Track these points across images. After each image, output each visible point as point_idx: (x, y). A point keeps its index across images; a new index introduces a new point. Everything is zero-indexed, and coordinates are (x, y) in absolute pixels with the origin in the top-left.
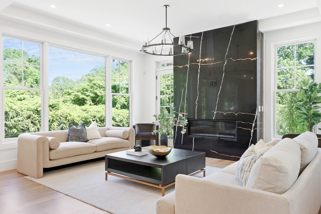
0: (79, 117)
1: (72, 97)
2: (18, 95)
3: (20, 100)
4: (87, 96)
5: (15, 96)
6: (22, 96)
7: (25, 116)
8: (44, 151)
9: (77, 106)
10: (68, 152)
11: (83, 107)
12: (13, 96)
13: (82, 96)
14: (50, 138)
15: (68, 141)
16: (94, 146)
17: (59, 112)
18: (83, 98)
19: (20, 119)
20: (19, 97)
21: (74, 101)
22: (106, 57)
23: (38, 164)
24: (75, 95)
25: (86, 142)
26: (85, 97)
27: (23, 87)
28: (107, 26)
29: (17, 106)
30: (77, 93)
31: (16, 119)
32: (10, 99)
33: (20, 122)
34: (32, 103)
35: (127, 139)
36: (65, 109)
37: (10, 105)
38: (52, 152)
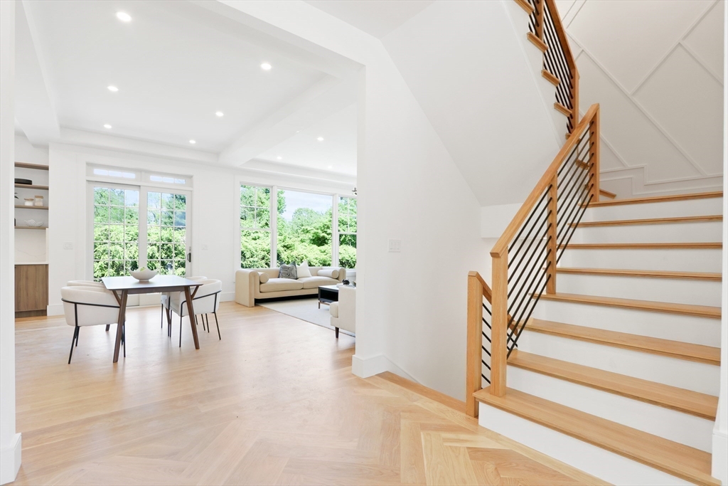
0: (316, 259)
1: (310, 236)
2: (252, 234)
3: (255, 239)
4: (328, 234)
5: (249, 234)
6: (256, 235)
7: (260, 257)
8: (255, 284)
9: (315, 246)
10: (276, 287)
11: (322, 248)
12: (248, 235)
13: (322, 235)
14: (260, 273)
15: (279, 277)
16: (301, 283)
17: (294, 253)
18: (323, 237)
19: (256, 259)
20: (253, 236)
21: (313, 240)
22: (333, 195)
23: (250, 294)
24: (315, 233)
25: (297, 279)
26: (326, 235)
27: (254, 225)
28: (330, 168)
29: (252, 245)
30: (317, 231)
31: (251, 259)
32: (244, 238)
33: (255, 263)
34: (264, 243)
35: (337, 279)
36: (301, 250)
37: (246, 244)
38: (262, 285)
